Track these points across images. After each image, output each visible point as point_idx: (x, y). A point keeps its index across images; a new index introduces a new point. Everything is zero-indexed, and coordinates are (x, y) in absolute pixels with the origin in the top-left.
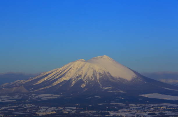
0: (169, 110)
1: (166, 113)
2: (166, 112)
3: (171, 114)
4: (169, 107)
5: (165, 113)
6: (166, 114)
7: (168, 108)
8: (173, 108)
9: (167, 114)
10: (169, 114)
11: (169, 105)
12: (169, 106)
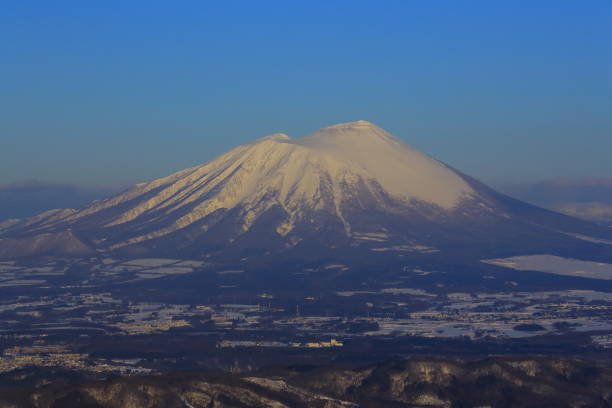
0: (590, 313)
1: (581, 325)
2: (580, 320)
3: (597, 328)
4: (589, 304)
5: (576, 325)
6: (578, 329)
7: (586, 307)
8: (605, 308)
9: (584, 329)
10: (591, 329)
11: (590, 295)
12: (589, 300)
